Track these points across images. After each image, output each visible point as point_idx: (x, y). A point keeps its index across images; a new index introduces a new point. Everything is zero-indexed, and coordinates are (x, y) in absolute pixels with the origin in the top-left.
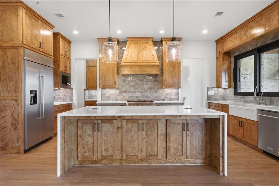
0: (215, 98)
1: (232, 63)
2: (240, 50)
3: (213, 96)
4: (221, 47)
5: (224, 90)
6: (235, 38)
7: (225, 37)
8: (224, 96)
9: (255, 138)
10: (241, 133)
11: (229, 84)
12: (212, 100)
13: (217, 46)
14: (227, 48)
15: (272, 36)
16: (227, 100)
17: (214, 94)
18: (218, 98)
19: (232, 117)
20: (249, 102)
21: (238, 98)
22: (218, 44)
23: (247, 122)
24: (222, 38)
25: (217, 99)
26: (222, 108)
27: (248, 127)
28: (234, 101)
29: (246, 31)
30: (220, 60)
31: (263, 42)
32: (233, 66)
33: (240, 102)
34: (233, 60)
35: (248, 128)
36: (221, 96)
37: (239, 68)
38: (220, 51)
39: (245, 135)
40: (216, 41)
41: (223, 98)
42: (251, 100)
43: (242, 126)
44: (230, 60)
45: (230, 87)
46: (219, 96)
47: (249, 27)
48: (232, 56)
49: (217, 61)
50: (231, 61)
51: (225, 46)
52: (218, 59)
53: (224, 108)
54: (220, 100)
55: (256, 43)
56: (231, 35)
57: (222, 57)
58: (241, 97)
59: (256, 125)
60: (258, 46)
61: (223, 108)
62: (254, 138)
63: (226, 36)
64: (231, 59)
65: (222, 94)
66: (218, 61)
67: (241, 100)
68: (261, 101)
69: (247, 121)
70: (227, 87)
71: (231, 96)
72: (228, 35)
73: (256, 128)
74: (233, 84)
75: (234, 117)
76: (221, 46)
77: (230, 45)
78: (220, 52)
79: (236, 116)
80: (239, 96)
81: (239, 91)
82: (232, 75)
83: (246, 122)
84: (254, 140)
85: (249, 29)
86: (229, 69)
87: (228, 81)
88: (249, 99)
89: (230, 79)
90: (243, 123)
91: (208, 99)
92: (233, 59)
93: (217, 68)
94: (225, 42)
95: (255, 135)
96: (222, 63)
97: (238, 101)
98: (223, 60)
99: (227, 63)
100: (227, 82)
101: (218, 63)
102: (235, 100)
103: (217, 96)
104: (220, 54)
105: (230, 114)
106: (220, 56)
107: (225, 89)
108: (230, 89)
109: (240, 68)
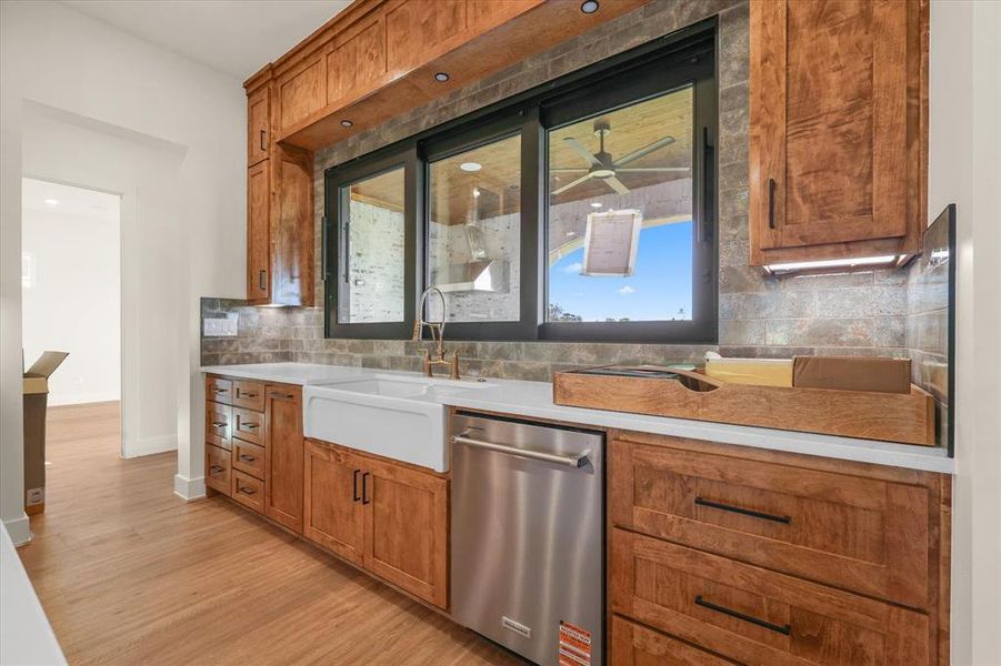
0: (241, 350)
1: (316, 199)
2: (350, 145)
3: (230, 341)
4: (269, 114)
5: (282, 317)
6: (332, 73)
7: (285, 67)
8: (285, 343)
9: (432, 563)
10: (360, 533)
11: (306, 290)
12: (229, 363)
13: (251, 108)
14: (296, 119)
15: (475, 89)
16: (296, 361)
17: (239, 331)
18: (254, 349)
19: (316, 451)
20: (385, 365)
21: (341, 347)
22: (256, 98)
23: (391, 477)
24: (272, 68)
25: (249, 354)
26: (268, 403)
27: (398, 502)
28: (324, 360)
29: (379, 36)
30: (266, 172)
31: (440, 110)
32: (323, 212)
33: (351, 365)
34: (320, 184)
35: (398, 510)
36: (272, 344)
37: (344, 226)
38: (266, 129)
39: (381, 544)
40: (247, 85)
41: (277, 351)
42: (394, 355)
43: (369, 495)
44: (309, 186)
45: (308, 300)
46: (260, 340)
47: (395, 16)
48: (317, 167)
49: (251, 176)
50: (313, 188)
51: (285, 110)
52: (257, 169)
53: (277, 404)
54: (265, 361)
55: (415, 113)
56: (312, 60)
57: (276, 162)
58: (353, 345)
59: (441, 495)
60: (423, 126)
61: (272, 400)
62: (426, 562)
63: (292, 62)
64: (312, 181)
65: (274, 334)
66: (258, 178)
67: (351, 358)
68: (436, 360)
69: (390, 470)
70: (296, 302)
71: (312, 344)
72: (302, 55)
73: (436, 510)
74: (320, 289)
75: (328, 447)
76: (269, 106)
77: (309, 102)
78: (266, 136)
79: (337, 446)
80: (344, 341)
81: (343, 320)
82: (318, 251)
83: (385, 474)
84: (427, 572)
85: (391, 27)
86: (306, 224)
87: (301, 276)
88: (387, 353)
89: (311, 268)
90: (369, 481)
91: (205, 361)
92: (322, 181)
93: (250, 209)
94: (288, 93)
95: (433, 550)
96: (273, 190)
97: (340, 363)
98: (280, 175)
99: (298, 192)
100: (297, 281)
101: (255, 189)
102: (331, 356)
103: (253, 341)
104: (265, 146)
105: (306, 435)
106: (265, 155)
107: (288, 309)
108: (308, 311)
109: (347, 224)
